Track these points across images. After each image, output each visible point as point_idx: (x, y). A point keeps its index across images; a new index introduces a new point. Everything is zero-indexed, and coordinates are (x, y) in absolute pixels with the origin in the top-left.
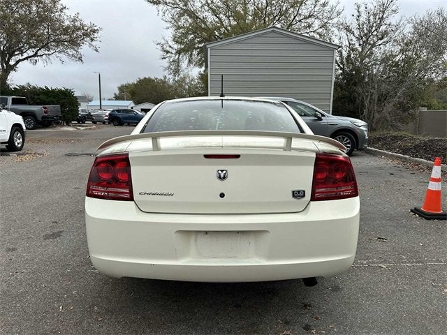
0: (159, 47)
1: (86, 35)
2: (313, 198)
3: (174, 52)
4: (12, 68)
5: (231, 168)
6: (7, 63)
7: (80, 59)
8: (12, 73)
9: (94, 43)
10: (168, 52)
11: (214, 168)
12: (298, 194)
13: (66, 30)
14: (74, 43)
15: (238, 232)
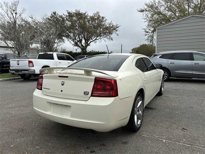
0: (144, 30)
1: (115, 29)
2: (92, 96)
3: (150, 32)
4: (88, 45)
5: (66, 81)
6: (87, 43)
7: (112, 39)
8: (88, 47)
9: (117, 32)
10: (147, 32)
11: (61, 80)
12: (86, 93)
13: (107, 28)
14: (110, 33)
15: (65, 105)
